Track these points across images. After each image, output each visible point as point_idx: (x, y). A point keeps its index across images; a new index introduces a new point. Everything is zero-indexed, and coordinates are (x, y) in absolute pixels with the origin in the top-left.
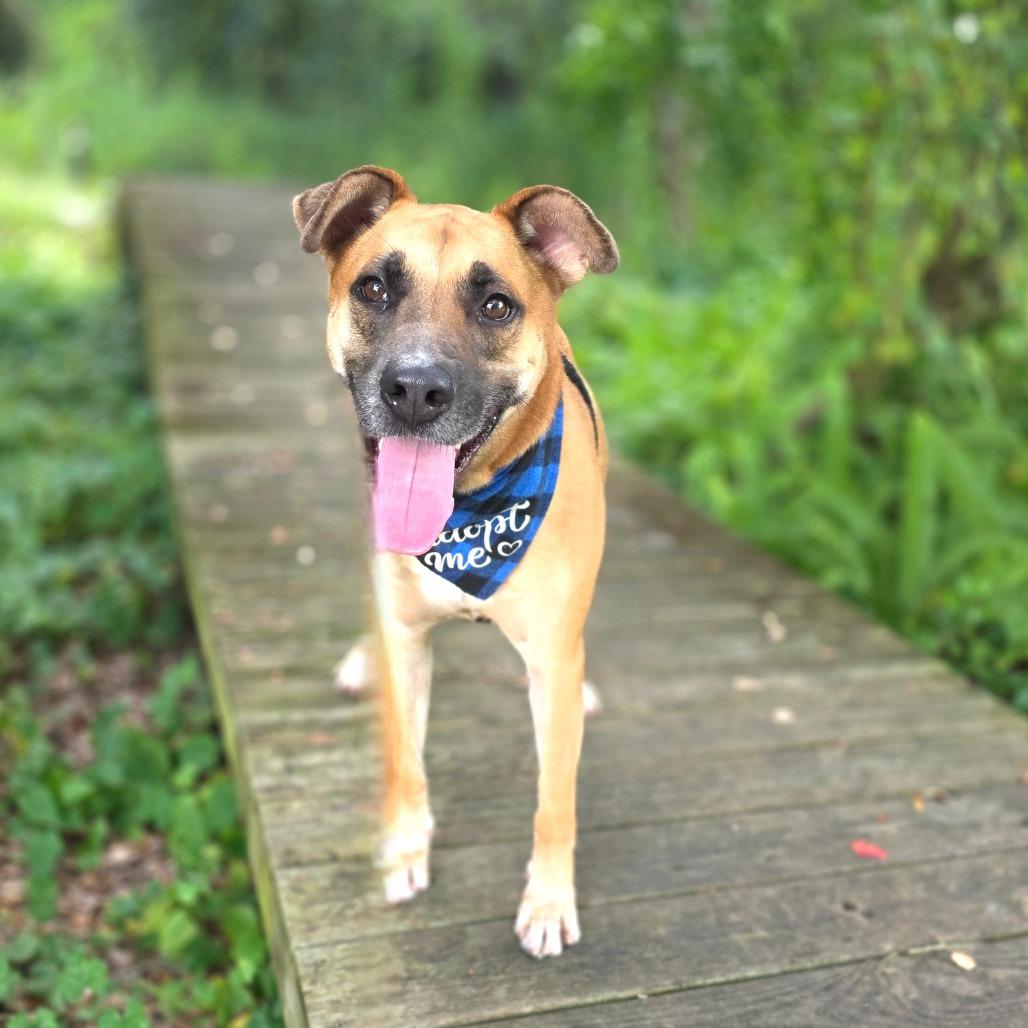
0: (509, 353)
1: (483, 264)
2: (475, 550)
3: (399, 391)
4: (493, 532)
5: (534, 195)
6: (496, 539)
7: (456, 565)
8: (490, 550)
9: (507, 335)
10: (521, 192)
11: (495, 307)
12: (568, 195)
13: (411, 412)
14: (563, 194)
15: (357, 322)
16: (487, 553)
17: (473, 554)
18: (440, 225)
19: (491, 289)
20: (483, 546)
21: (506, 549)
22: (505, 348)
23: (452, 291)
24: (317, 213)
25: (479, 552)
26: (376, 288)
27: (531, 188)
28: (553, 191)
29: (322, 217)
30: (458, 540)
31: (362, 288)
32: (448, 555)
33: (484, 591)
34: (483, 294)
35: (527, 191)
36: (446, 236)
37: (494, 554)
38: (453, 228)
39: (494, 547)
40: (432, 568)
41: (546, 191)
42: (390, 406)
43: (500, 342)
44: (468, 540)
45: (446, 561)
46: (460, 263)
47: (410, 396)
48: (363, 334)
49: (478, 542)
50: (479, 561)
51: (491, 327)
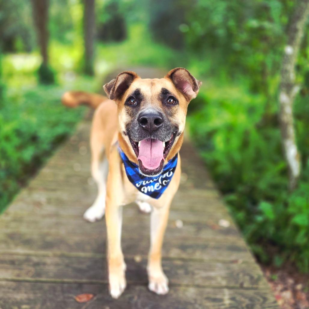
0: (176, 115)
1: (165, 88)
5: (175, 71)
6: (163, 180)
7: (151, 190)
9: (175, 109)
10: (170, 71)
11: (170, 101)
12: (184, 69)
14: (182, 69)
15: (128, 113)
16: (160, 184)
17: (157, 185)
19: (168, 95)
21: (165, 183)
22: (175, 113)
23: (157, 97)
24: (113, 87)
25: (158, 185)
26: (132, 101)
27: (174, 69)
28: (179, 69)
29: (114, 88)
30: (152, 182)
31: (128, 102)
34: (167, 97)
35: (172, 70)
36: (152, 84)
37: (162, 185)
38: (154, 82)
39: (162, 182)
40: (143, 192)
41: (178, 69)
43: (173, 111)
44: (155, 181)
45: (148, 189)
46: (158, 89)
48: (130, 115)
49: (158, 181)
50: (158, 187)
51: (170, 106)
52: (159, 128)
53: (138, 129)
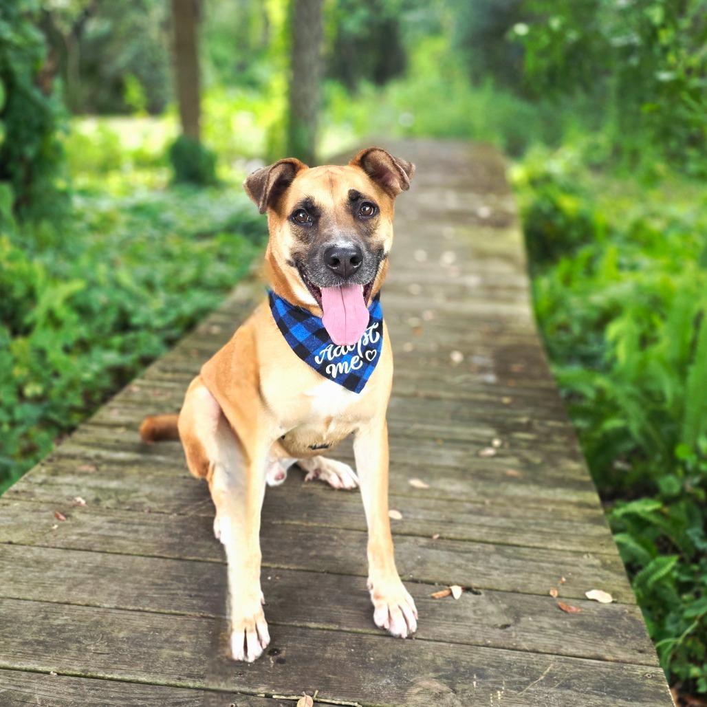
0: (376, 231)
1: (353, 190)
2: (354, 358)
3: (336, 262)
4: (362, 344)
6: (364, 349)
7: (344, 371)
8: (362, 357)
9: (375, 222)
11: (365, 209)
13: (344, 270)
16: (361, 359)
17: (354, 360)
18: (327, 177)
19: (360, 201)
20: (358, 355)
21: (371, 356)
22: (374, 229)
25: (356, 359)
30: (344, 353)
31: (295, 217)
32: (339, 364)
33: (359, 387)
34: (359, 204)
36: (332, 182)
37: (364, 359)
38: (334, 177)
39: (364, 354)
40: (330, 377)
42: (332, 270)
43: (372, 226)
44: (349, 352)
45: (338, 369)
47: (342, 262)
49: (355, 353)
50: (356, 365)
51: (366, 220)
52: (358, 268)
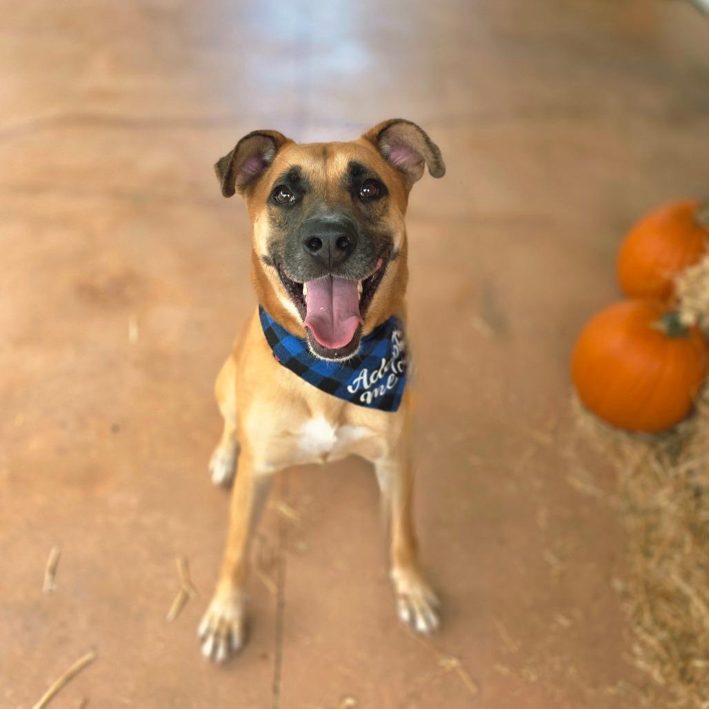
1: (355, 162)
9: (381, 206)
13: (328, 257)
15: (274, 220)
19: (363, 177)
22: (382, 216)
31: (275, 198)
32: (375, 390)
36: (325, 153)
42: (311, 256)
45: (374, 394)
47: (325, 243)
48: (280, 226)
53: (302, 260)
